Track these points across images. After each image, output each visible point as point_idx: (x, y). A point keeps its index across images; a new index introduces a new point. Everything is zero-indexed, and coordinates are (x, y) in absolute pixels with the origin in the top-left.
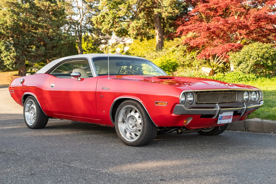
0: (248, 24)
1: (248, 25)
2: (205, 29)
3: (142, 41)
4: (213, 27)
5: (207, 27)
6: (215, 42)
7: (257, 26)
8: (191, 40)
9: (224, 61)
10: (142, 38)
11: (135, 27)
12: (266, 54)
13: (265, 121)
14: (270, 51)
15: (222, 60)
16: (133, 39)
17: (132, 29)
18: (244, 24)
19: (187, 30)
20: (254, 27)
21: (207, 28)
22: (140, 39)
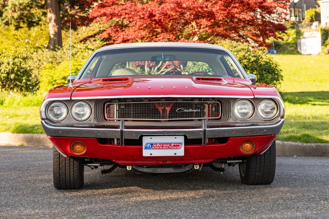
0: (214, 10)
1: (213, 13)
2: (146, 16)
3: (19, 30)
4: (158, 13)
5: (148, 12)
6: (160, 36)
7: (225, 15)
8: (117, 33)
9: (168, 71)
10: (19, 25)
11: (18, 5)
12: (244, 61)
13: (286, 142)
14: (249, 55)
15: (164, 69)
16: (4, 24)
17: (13, 9)
18: (205, 9)
19: (111, 14)
20: (222, 15)
21: (149, 14)
22: (15, 26)
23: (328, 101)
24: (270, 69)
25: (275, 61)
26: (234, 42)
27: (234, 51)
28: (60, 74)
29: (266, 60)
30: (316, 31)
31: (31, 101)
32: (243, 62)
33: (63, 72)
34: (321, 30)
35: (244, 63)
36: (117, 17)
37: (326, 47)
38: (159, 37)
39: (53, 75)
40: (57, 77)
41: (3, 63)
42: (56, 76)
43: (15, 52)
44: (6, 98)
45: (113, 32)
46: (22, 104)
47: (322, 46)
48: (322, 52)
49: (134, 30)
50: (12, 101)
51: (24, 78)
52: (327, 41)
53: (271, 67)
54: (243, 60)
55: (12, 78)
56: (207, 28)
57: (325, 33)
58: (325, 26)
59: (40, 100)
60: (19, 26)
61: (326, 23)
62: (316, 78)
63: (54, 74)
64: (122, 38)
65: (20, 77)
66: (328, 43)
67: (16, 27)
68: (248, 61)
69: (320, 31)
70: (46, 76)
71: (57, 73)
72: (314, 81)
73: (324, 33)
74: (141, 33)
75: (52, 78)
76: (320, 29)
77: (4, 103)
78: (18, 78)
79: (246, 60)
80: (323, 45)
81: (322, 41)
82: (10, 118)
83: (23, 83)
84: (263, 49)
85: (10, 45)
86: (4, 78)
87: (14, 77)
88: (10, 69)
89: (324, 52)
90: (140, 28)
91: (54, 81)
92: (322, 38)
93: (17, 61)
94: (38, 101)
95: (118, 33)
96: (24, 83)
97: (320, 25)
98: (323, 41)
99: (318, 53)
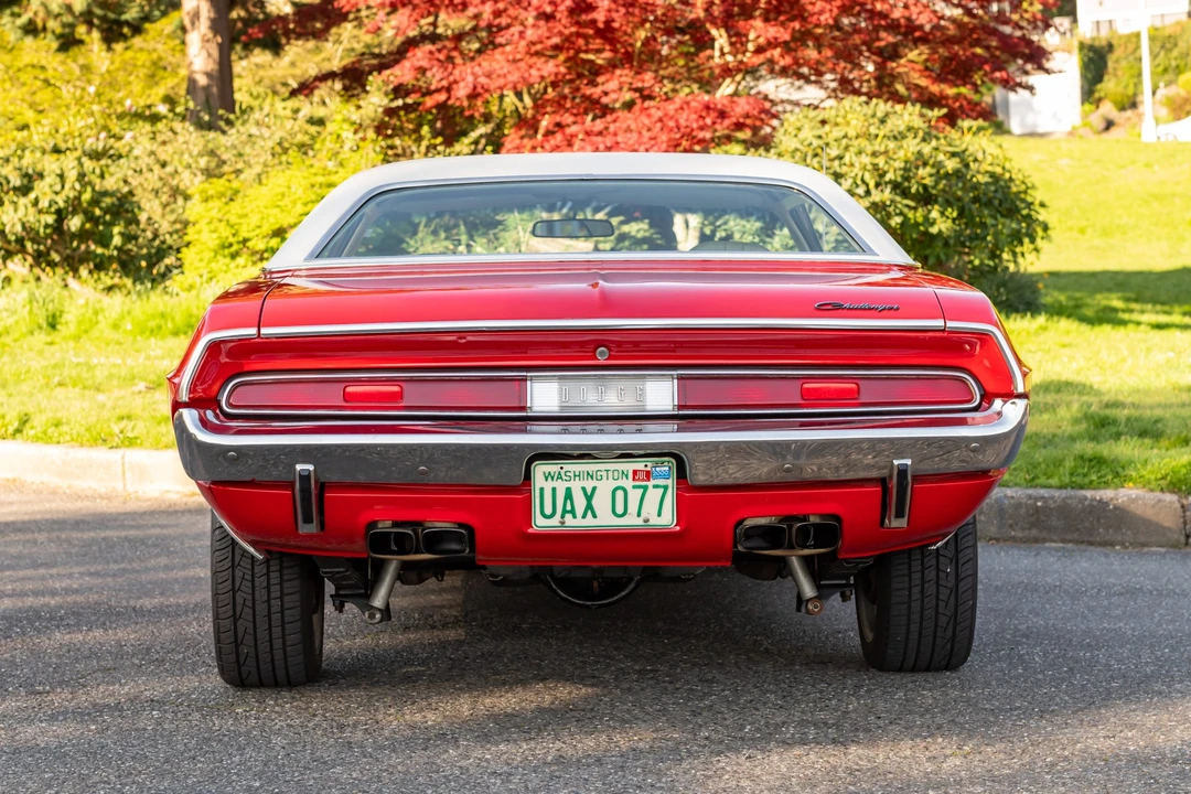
10: (73, 33)
22: (59, 37)
23: (1187, 308)
24: (1006, 200)
25: (1019, 170)
26: (877, 104)
27: (884, 136)
28: (263, 218)
29: (990, 168)
30: (1064, 51)
31: (163, 315)
32: (916, 174)
33: (277, 211)
34: (1082, 46)
35: (923, 178)
36: (450, 10)
37: (1098, 107)
38: (603, 84)
39: (238, 221)
40: (251, 228)
41: (41, 176)
42: (248, 225)
43: (53, 132)
44: (66, 304)
45: (435, 62)
46: (129, 327)
47: (1083, 103)
48: (1085, 125)
49: (511, 57)
50: (90, 314)
51: (116, 230)
52: (1099, 87)
53: (1009, 193)
54: (917, 168)
55: (73, 229)
56: (777, 52)
57: (1096, 58)
58: (1095, 34)
59: (195, 311)
60: (71, 39)
61: (1098, 22)
62: (1088, 220)
63: (241, 216)
64: (471, 86)
65: (101, 228)
66: (1102, 94)
67: (61, 41)
68: (934, 171)
69: (1076, 51)
70: (210, 223)
71: (250, 215)
72: (1082, 231)
73: (1091, 60)
74: (539, 65)
75: (234, 232)
76: (1076, 44)
77: (59, 323)
78: (96, 230)
79: (928, 170)
80: (1088, 100)
81: (1082, 87)
82: (150, 388)
83: (112, 247)
84: (974, 129)
85: (19, 102)
86: (48, 231)
87: (83, 225)
88: (68, 197)
89: (1092, 127)
90: (533, 49)
91: (239, 242)
92: (1083, 77)
93: (91, 169)
94: (190, 316)
95: (454, 68)
96: (116, 248)
97: (1075, 32)
98: (1086, 88)
99: (1069, 129)
